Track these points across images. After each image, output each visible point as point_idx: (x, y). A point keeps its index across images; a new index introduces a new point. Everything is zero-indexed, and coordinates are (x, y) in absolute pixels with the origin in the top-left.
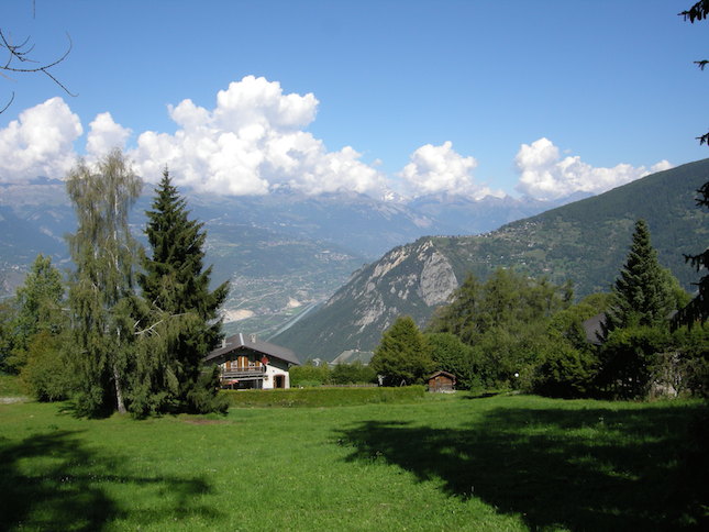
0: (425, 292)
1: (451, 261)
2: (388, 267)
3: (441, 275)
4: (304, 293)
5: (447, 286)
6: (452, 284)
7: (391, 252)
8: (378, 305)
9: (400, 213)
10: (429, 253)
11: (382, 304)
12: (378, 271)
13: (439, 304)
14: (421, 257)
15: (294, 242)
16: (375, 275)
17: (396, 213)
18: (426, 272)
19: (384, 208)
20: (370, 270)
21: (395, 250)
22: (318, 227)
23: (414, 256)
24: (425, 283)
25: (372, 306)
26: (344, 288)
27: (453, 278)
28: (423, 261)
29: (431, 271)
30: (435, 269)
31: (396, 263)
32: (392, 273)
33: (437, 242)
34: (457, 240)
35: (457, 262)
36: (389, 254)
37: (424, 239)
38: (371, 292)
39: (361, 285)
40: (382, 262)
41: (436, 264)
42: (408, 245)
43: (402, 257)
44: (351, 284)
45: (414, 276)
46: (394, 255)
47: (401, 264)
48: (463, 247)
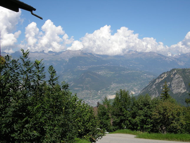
0: (173, 88)
1: (183, 77)
2: (161, 80)
3: (179, 82)
4: (136, 89)
5: (181, 86)
6: (183, 86)
7: (162, 74)
8: (156, 93)
9: (173, 60)
10: (174, 75)
11: (157, 93)
12: (157, 81)
13: (178, 93)
14: (172, 76)
15: (134, 71)
16: (156, 83)
17: (172, 60)
18: (173, 82)
19: (167, 59)
20: (155, 81)
21: (163, 74)
22: (144, 66)
23: (170, 75)
24: (173, 86)
25: (154, 94)
26: (146, 87)
27: (183, 84)
28: (173, 78)
29: (175, 81)
30: (177, 80)
31: (163, 78)
32: (162, 82)
33: (178, 71)
34: (186, 70)
35: (184, 78)
36: (161, 75)
37: (173, 70)
38: (154, 89)
39: (151, 86)
40: (158, 78)
41: (177, 78)
42: (168, 72)
43: (166, 76)
44: (148, 86)
45: (169, 83)
46: (163, 75)
47: (165, 79)
48: (187, 72)
